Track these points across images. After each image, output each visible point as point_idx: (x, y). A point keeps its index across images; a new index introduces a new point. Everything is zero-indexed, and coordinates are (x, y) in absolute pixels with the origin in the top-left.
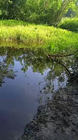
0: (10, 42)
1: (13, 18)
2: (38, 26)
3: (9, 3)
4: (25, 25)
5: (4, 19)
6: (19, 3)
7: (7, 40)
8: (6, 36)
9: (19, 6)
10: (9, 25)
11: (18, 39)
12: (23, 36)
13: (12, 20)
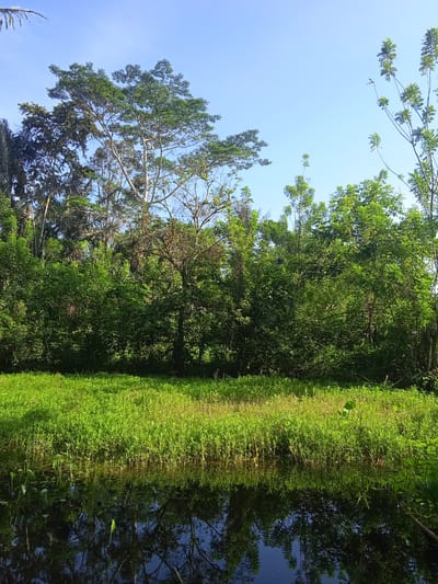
0: (247, 465)
1: (254, 371)
2: (353, 393)
3: (238, 323)
4: (299, 393)
5: (220, 376)
6: (273, 318)
7: (239, 459)
8: (234, 443)
9: (272, 328)
10: (240, 397)
11: (281, 452)
12: (302, 437)
13: (249, 378)
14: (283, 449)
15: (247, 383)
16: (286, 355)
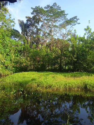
0: (78, 91)
1: (78, 71)
3: (74, 60)
4: (89, 75)
5: (70, 72)
6: (82, 59)
7: (76, 89)
8: (74, 86)
9: (82, 61)
10: (75, 76)
12: (90, 85)
13: (76, 72)
14: (86, 87)
15: (76, 73)
16: (85, 67)
